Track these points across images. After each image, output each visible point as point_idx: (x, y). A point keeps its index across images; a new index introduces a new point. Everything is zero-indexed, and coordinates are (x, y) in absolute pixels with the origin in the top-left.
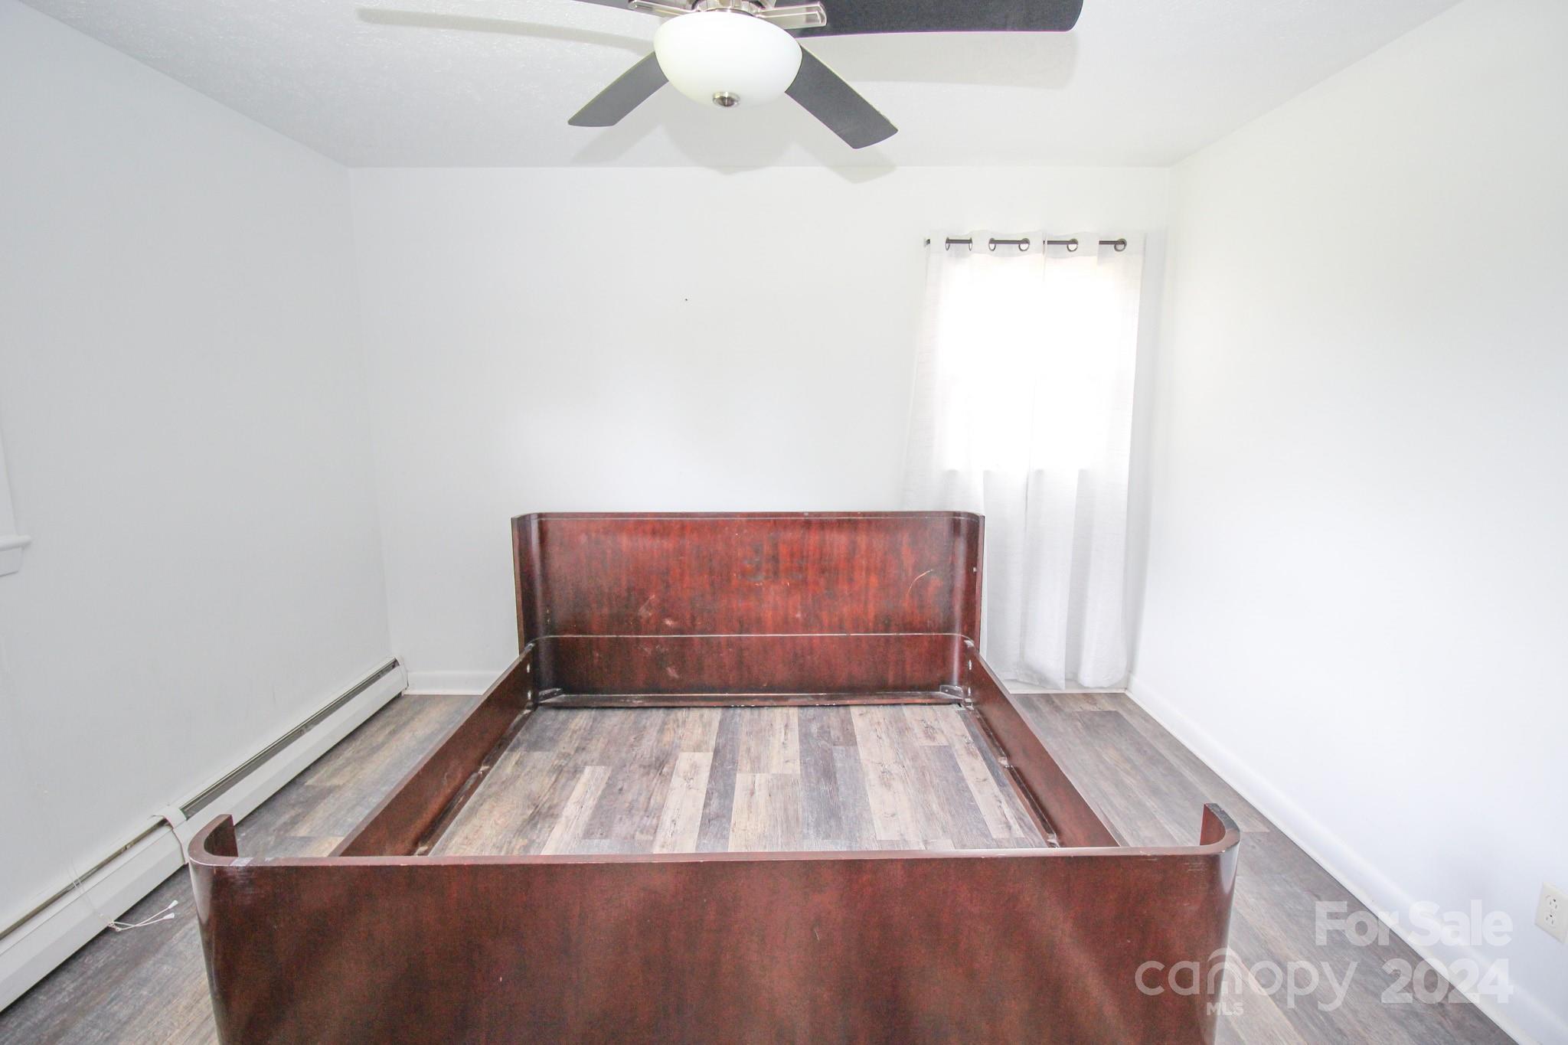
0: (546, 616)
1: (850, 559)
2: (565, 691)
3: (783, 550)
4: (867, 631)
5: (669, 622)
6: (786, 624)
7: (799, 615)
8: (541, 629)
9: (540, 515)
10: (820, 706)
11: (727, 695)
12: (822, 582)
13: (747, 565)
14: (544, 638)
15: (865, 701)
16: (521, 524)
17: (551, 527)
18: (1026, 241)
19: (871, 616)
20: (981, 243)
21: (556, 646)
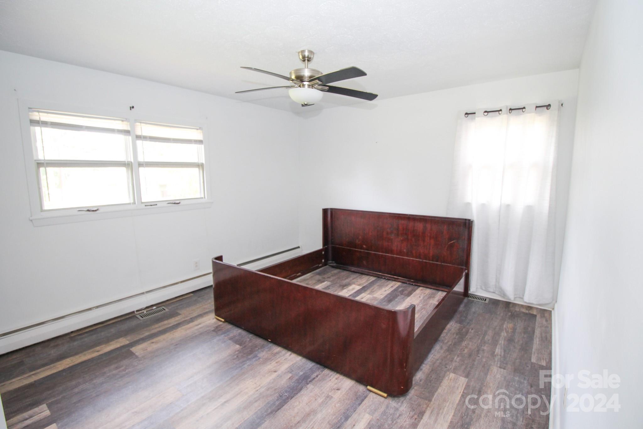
0: (332, 239)
1: (424, 233)
2: (336, 263)
3: (400, 227)
4: (429, 260)
5: (364, 246)
6: (400, 253)
7: (405, 250)
8: (330, 242)
9: (331, 209)
10: (409, 284)
11: (380, 274)
12: (413, 239)
13: (389, 230)
14: (330, 246)
15: (425, 286)
16: (325, 211)
17: (334, 213)
18: (501, 110)
19: (431, 255)
20: (480, 113)
21: (334, 249)
